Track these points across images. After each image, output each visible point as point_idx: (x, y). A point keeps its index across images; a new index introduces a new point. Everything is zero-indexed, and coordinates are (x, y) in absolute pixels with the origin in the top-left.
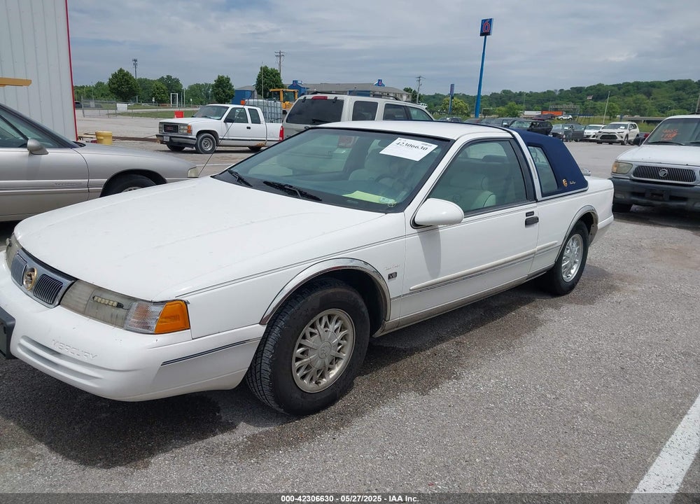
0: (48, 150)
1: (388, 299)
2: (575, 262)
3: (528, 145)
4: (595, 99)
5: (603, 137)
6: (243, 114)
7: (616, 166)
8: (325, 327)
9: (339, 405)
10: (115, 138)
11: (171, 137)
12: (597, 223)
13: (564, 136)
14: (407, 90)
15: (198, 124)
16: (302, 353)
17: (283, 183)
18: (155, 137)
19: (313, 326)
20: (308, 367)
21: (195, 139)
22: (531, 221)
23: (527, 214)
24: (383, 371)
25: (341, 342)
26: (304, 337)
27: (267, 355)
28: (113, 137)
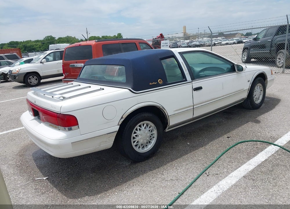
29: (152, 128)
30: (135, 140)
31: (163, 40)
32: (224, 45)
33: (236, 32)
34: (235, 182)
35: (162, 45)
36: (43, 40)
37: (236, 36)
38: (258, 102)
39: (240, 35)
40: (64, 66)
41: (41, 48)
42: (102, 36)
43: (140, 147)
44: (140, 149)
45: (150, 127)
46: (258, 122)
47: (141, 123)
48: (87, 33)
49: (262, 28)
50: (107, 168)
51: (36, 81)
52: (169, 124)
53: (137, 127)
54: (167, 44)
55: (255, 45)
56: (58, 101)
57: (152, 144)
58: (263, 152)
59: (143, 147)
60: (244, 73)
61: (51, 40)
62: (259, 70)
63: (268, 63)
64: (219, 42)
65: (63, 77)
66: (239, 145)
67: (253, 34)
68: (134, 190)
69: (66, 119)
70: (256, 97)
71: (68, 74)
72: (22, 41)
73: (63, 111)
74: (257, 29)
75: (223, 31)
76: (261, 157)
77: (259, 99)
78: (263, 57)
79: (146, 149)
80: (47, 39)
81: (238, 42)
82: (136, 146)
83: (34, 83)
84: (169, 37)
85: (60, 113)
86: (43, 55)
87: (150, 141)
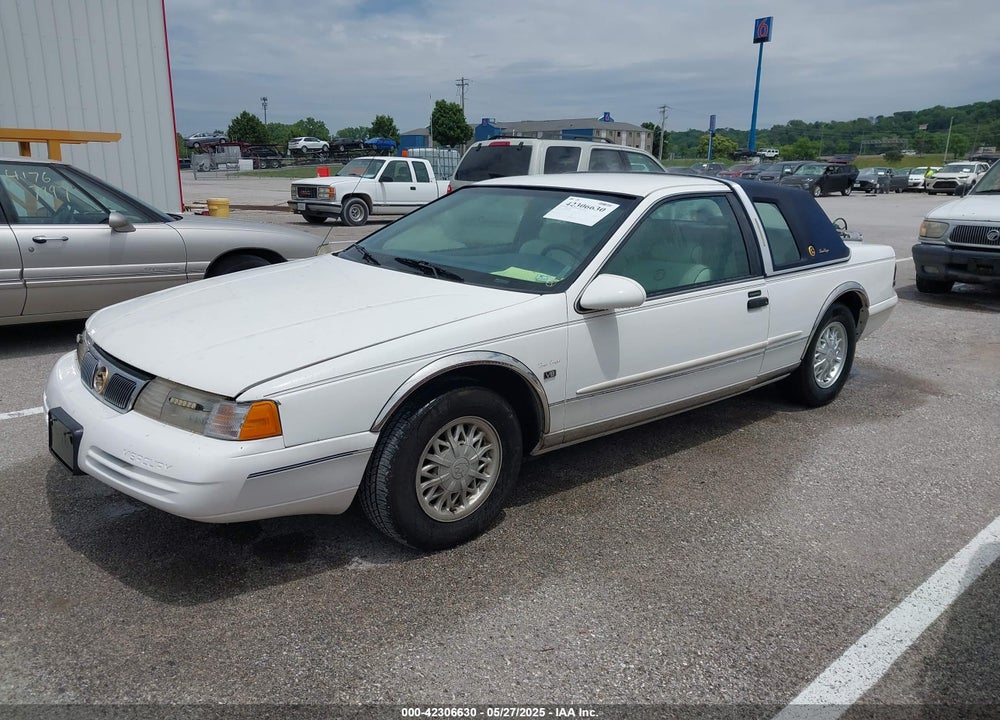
0: (135, 226)
1: (545, 406)
2: (836, 361)
3: (754, 200)
4: (932, 128)
5: (938, 185)
6: (405, 168)
7: (925, 227)
8: (460, 439)
9: (483, 539)
10: (233, 207)
11: (307, 204)
12: (867, 306)
13: (878, 186)
14: (646, 126)
15: (343, 184)
16: (431, 471)
17: (418, 259)
18: (287, 205)
19: (443, 437)
20: (439, 489)
21: (339, 206)
22: (756, 303)
23: (750, 294)
24: (547, 501)
25: (483, 459)
26: (432, 451)
27: (383, 471)
28: (231, 207)
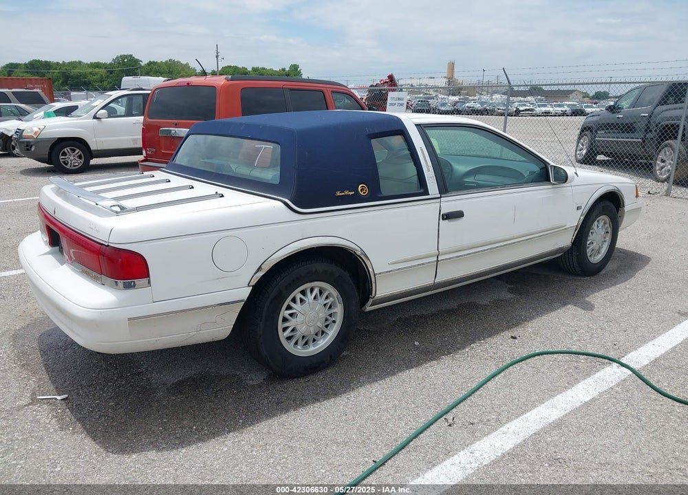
29: (331, 299)
30: (286, 325)
31: (394, 90)
32: (541, 116)
33: (572, 86)
34: (511, 446)
35: (389, 101)
36: (111, 64)
37: (571, 97)
38: (596, 259)
39: (580, 97)
40: (147, 130)
41: (105, 83)
42: (253, 68)
43: (299, 343)
44: (299, 347)
45: (327, 298)
46: (589, 307)
47: (308, 286)
48: (217, 57)
49: (628, 83)
50: (212, 385)
51: (79, 161)
52: (373, 294)
53: (297, 293)
54: (401, 102)
55: (608, 124)
56: (107, 215)
57: (329, 337)
58: (589, 380)
59: (306, 343)
60: (570, 188)
61: (129, 66)
62: (608, 184)
63: (635, 168)
64: (527, 108)
65: (141, 157)
66: (537, 357)
67: (610, 95)
68: (270, 445)
69: (120, 260)
70: (592, 247)
71: (154, 150)
72: (61, 62)
73: (115, 241)
74: (617, 85)
75: (540, 83)
76: (584, 391)
77: (599, 253)
78: (625, 154)
79: (313, 349)
80: (119, 63)
81: (574, 113)
82: (289, 338)
83: (74, 166)
84: (412, 85)
85: (108, 246)
86: (101, 101)
87: (325, 329)
